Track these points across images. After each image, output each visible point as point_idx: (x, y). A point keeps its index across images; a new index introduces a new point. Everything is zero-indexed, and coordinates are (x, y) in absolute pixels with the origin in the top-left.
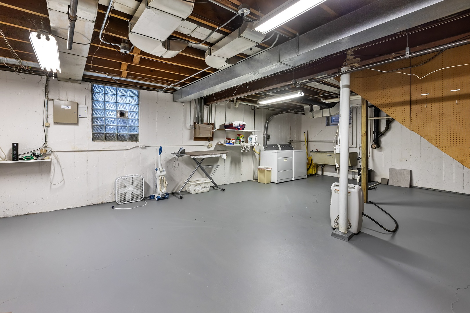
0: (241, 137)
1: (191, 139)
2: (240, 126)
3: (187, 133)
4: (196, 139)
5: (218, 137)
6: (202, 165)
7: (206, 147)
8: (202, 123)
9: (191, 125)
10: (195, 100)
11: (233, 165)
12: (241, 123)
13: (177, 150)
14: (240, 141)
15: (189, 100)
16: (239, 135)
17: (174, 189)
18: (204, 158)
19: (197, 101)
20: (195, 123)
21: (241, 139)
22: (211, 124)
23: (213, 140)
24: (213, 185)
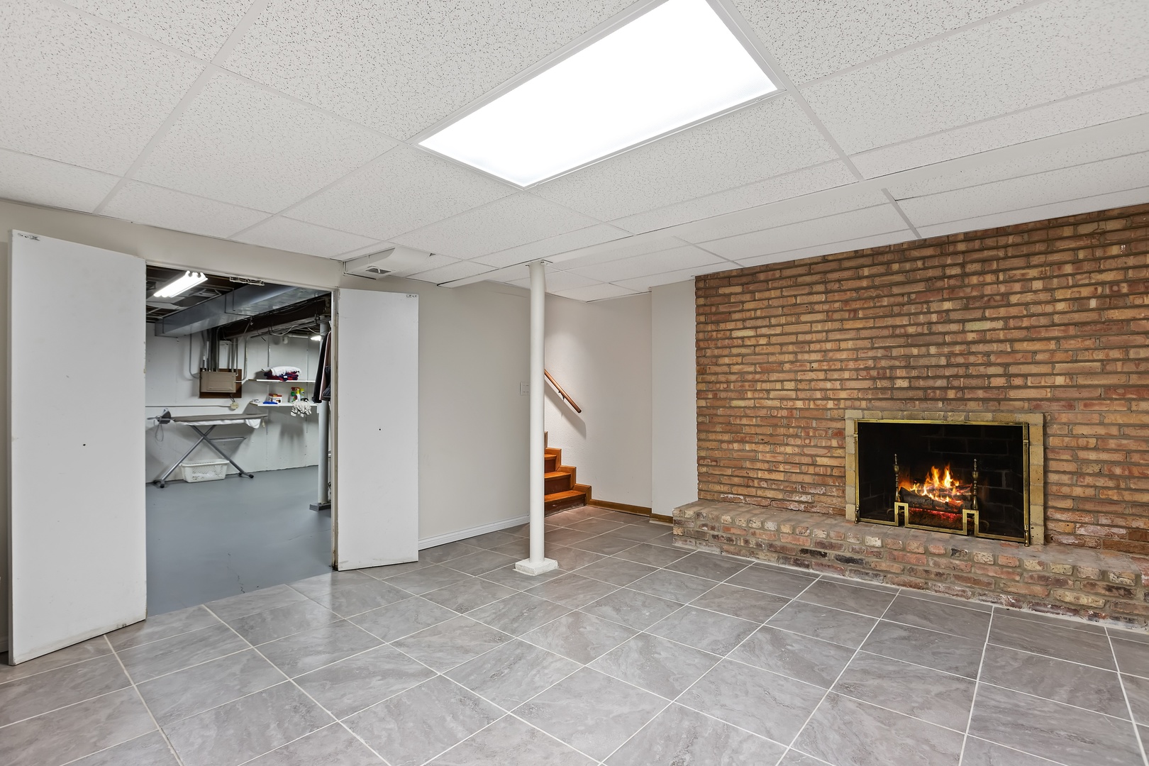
0: (298, 392)
1: (193, 395)
2: (287, 374)
3: (184, 386)
4: (204, 395)
5: (252, 392)
6: (209, 437)
7: (227, 408)
8: (215, 370)
9: (193, 373)
10: (202, 332)
11: (286, 439)
12: (290, 369)
13: (160, 413)
14: (296, 398)
15: (188, 333)
16: (293, 389)
17: (159, 476)
18: (214, 426)
19: (206, 334)
20: (201, 370)
21: (298, 395)
22: (235, 371)
23: (240, 397)
24: (239, 472)
